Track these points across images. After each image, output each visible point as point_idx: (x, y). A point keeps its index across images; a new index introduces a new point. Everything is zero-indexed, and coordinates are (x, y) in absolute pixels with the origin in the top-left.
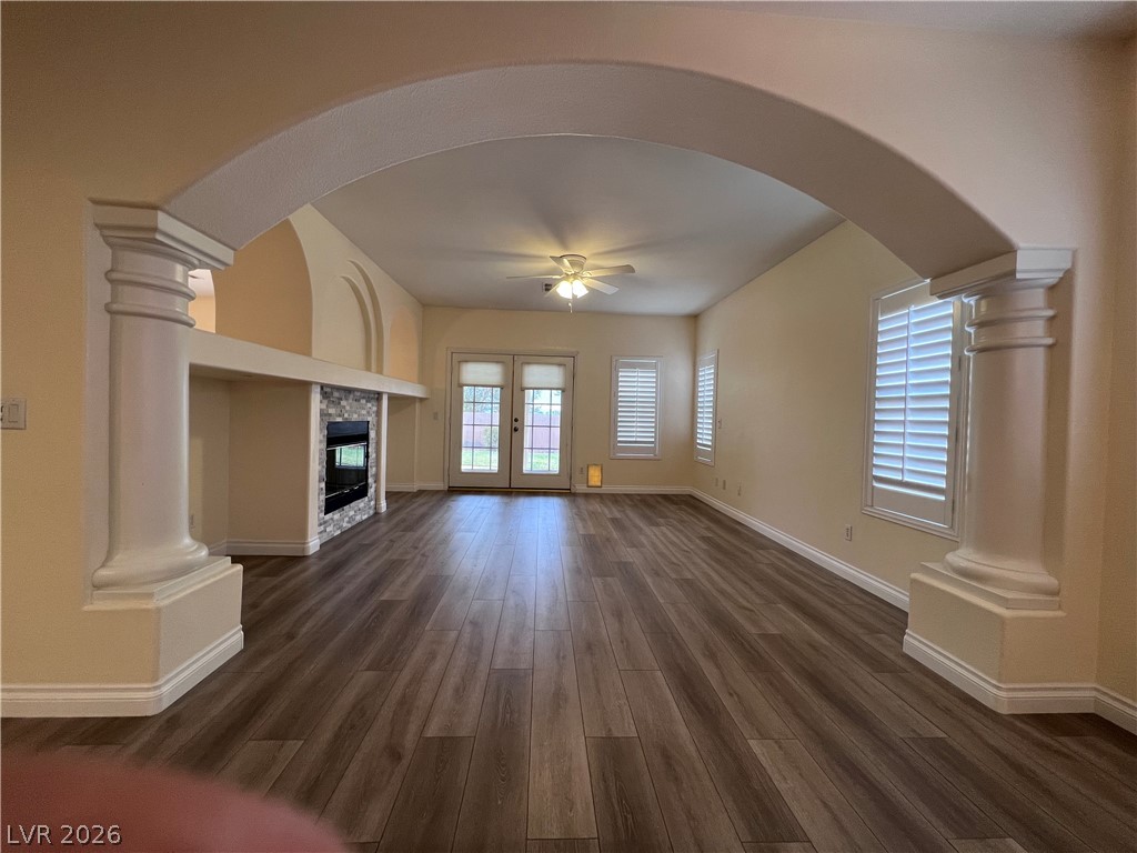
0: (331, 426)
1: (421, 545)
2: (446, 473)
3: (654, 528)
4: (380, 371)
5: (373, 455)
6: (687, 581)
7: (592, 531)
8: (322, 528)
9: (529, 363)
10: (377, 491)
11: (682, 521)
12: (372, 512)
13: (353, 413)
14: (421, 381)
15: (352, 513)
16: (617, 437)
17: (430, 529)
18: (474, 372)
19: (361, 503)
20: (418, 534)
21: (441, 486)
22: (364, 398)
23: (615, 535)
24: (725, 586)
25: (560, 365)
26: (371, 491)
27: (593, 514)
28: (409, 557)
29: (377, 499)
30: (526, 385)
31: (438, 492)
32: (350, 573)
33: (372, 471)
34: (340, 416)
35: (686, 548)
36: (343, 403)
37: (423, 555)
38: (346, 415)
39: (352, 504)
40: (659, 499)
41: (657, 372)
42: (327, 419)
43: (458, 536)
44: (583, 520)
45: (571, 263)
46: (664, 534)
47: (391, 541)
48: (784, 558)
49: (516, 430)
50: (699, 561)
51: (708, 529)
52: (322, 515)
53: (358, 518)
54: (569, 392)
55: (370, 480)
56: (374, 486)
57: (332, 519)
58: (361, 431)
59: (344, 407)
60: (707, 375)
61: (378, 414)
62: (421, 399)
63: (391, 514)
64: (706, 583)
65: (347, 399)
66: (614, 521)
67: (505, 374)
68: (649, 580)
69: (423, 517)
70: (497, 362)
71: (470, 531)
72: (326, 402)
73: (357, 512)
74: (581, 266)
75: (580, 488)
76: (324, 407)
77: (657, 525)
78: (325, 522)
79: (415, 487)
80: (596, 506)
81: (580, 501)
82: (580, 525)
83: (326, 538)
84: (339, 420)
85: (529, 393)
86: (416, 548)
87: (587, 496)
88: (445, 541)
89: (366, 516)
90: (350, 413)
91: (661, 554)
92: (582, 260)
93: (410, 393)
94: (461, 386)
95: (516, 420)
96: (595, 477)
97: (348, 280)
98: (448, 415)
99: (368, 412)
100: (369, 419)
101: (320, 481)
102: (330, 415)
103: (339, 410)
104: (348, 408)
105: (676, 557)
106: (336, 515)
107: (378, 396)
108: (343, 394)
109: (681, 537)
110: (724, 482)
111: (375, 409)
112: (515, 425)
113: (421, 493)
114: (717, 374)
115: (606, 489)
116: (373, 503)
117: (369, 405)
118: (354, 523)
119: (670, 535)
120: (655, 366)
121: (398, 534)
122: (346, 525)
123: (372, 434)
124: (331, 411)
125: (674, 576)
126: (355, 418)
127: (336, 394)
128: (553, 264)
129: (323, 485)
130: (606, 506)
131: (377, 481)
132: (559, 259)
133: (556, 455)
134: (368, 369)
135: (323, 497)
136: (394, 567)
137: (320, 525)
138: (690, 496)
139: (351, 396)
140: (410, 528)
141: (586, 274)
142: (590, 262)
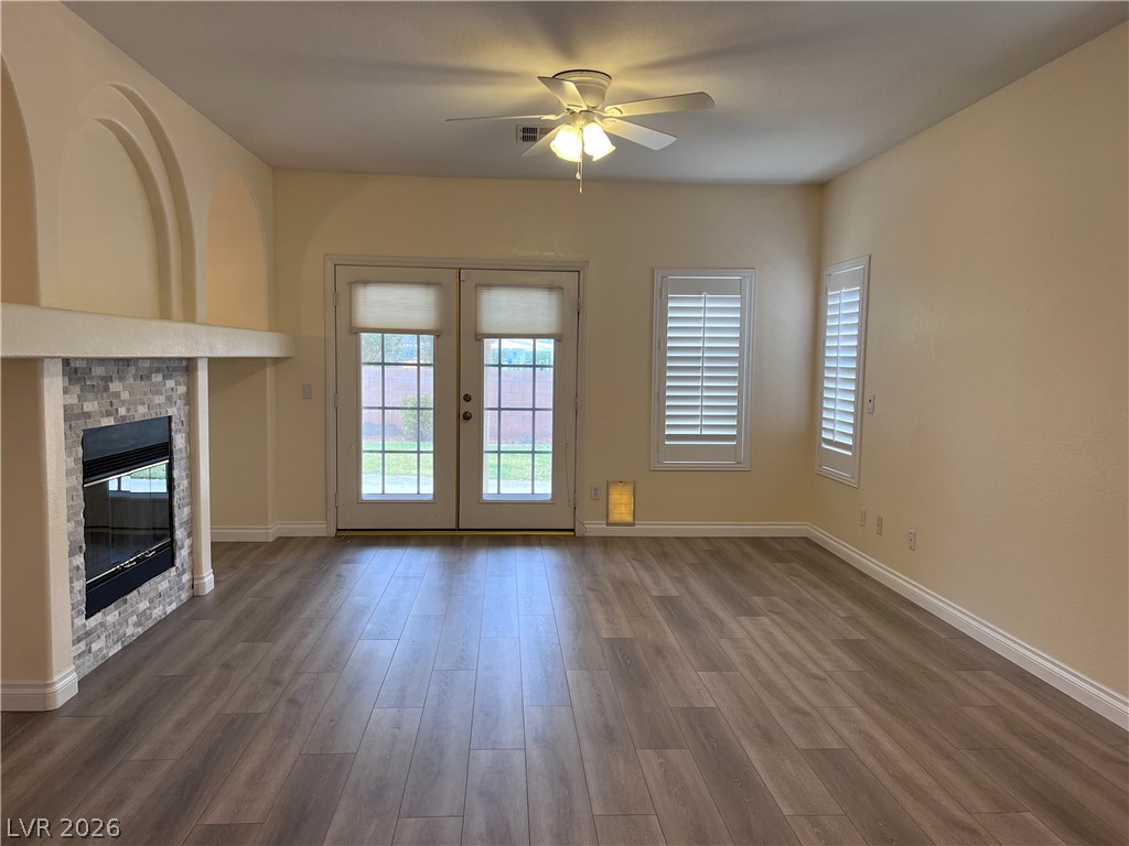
0: (90, 438)
1: (287, 674)
2: (331, 502)
3: (744, 620)
4: (189, 316)
5: (182, 484)
6: (830, 754)
7: (627, 633)
8: (82, 646)
9: (490, 286)
10: (194, 552)
11: (799, 603)
12: (184, 596)
13: (134, 405)
14: (274, 326)
15: (143, 605)
16: (663, 427)
17: (304, 635)
18: (379, 303)
19: (162, 583)
20: (278, 648)
21: (320, 528)
22: (158, 370)
23: (673, 640)
24: (908, 767)
25: (550, 288)
26: (182, 555)
27: (623, 586)
28: (264, 706)
29: (195, 569)
30: (486, 328)
31: (315, 540)
32: (140, 754)
33: (181, 514)
34: (108, 414)
35: (815, 670)
36: (115, 386)
37: (292, 701)
38: (122, 411)
39: (145, 588)
40: (748, 549)
41: (742, 301)
42: (81, 425)
43: (362, 647)
44: (605, 602)
45: (582, 88)
46: (768, 635)
47: (226, 666)
48: (1016, 691)
49: (467, 417)
50: (845, 701)
51: (853, 620)
52: (81, 620)
53: (157, 613)
54: (570, 340)
55: (180, 533)
56: (187, 543)
57: (102, 624)
58: (156, 438)
59: (117, 395)
60: (843, 307)
61: (190, 399)
62: (276, 361)
63: (225, 595)
64: (871, 762)
65: (122, 379)
66: (665, 602)
67: (441, 308)
68: (754, 755)
69: (290, 604)
70: (427, 284)
71: (382, 636)
72: (76, 389)
73: (156, 599)
74: (600, 93)
75: (593, 527)
76: (73, 399)
77: (750, 611)
78: (88, 634)
79: (269, 532)
80: (626, 568)
81: (596, 556)
82: (600, 617)
83: (90, 664)
84: (108, 422)
85: (491, 345)
86: (277, 683)
87: (606, 542)
88: (336, 663)
89: (174, 606)
90: (130, 405)
91: (769, 686)
92: (602, 80)
93: (254, 353)
94: (356, 331)
95: (467, 398)
96: (621, 505)
97: (111, 125)
98: (331, 391)
99: (169, 399)
100: (172, 411)
101: (71, 554)
102: (88, 415)
103: (106, 402)
104: (125, 395)
105: (800, 693)
106: (110, 615)
107: (188, 366)
108: (113, 369)
109: (803, 641)
110: (880, 521)
111: (182, 389)
112: (465, 407)
113: (283, 543)
114: (866, 305)
115: (645, 528)
116: (186, 577)
117: (170, 383)
118: (150, 624)
119: (781, 637)
120: (738, 288)
121: (240, 647)
122: (132, 631)
123: (179, 441)
124: (89, 406)
125: (802, 743)
126: (141, 412)
127: (98, 371)
128: (542, 88)
129: (80, 560)
130: (650, 569)
131: (193, 532)
132: (555, 81)
133: (545, 464)
134: (165, 313)
135: (81, 584)
136: (232, 732)
137: (79, 640)
138: (806, 540)
139: (132, 369)
140: (265, 633)
141: (611, 111)
142: (617, 85)
